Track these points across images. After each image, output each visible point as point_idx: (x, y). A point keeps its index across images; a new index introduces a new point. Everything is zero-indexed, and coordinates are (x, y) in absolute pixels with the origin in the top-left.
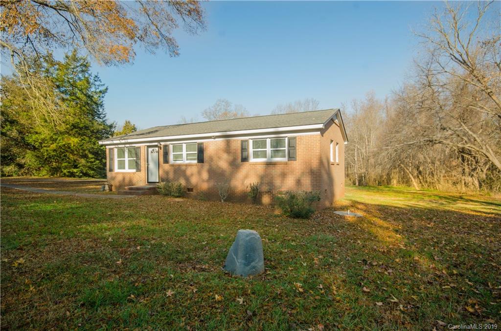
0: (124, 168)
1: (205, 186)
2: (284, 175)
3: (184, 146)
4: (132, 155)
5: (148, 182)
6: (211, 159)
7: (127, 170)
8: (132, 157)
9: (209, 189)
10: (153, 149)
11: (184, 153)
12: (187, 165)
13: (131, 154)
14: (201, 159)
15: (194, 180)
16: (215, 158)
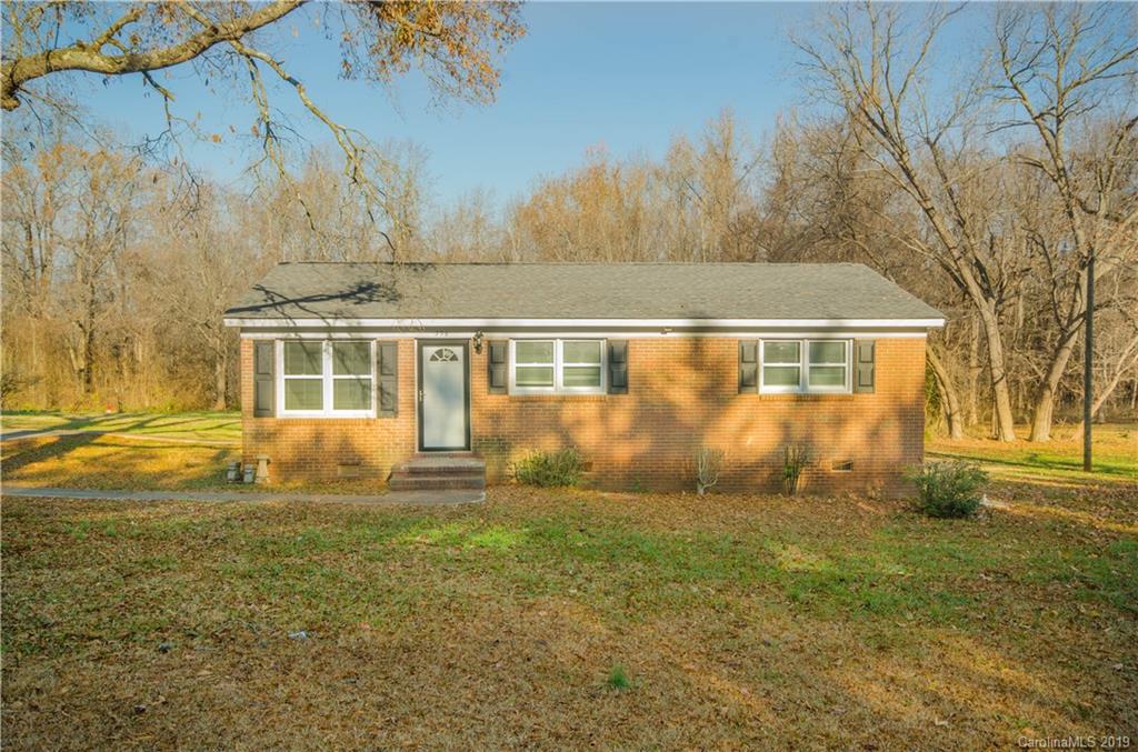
0: (319, 406)
1: (623, 453)
2: (839, 422)
3: (559, 347)
4: (348, 363)
5: (422, 448)
6: (644, 382)
7: (329, 411)
8: (349, 373)
9: (635, 460)
10: (437, 348)
11: (559, 365)
12: (563, 400)
13: (343, 361)
14: (618, 384)
15: (589, 438)
16: (658, 382)
